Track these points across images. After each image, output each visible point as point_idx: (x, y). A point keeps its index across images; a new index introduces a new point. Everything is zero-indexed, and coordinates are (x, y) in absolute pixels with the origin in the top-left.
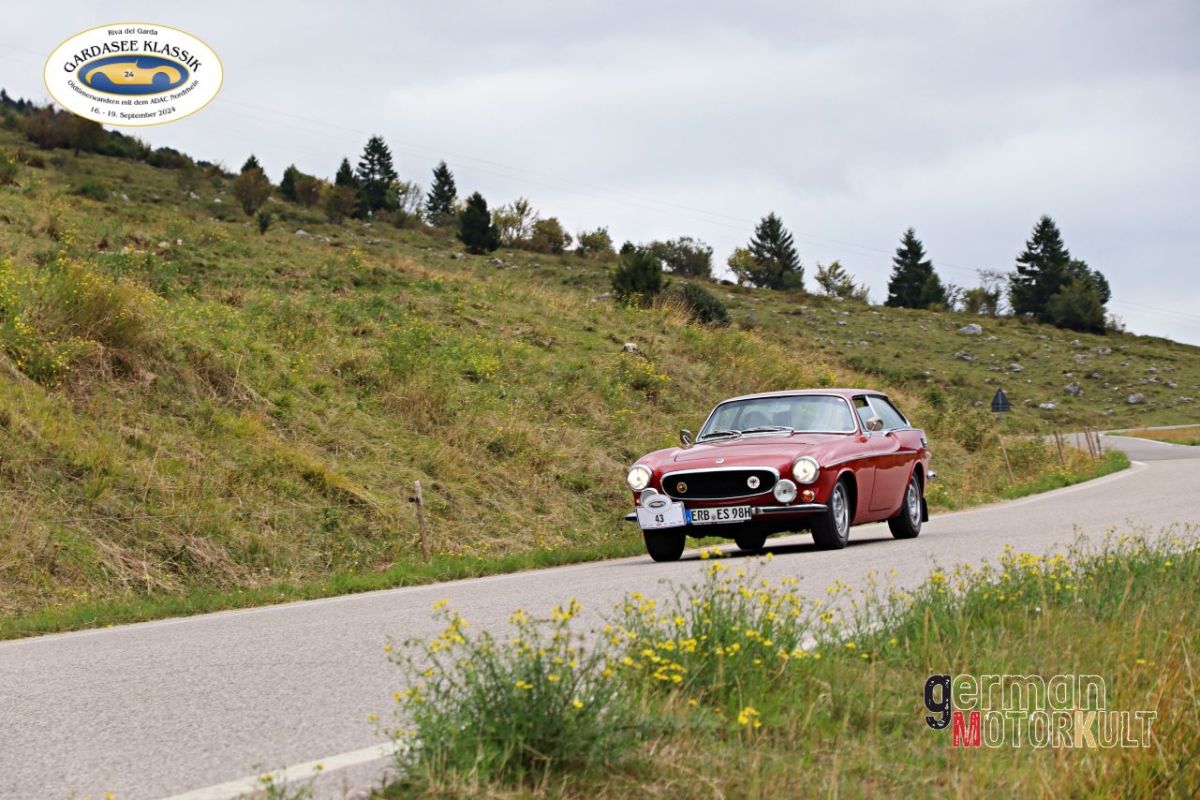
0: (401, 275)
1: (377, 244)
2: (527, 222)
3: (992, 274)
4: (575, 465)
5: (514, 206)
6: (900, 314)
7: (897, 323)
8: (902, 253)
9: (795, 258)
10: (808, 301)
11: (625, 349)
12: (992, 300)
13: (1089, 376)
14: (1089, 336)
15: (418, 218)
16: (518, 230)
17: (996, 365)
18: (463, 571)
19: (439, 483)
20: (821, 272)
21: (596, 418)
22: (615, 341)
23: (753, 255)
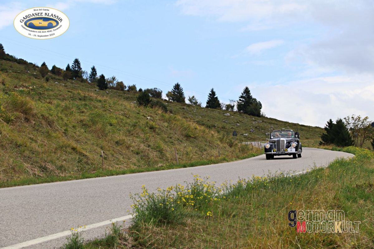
0: (91, 97)
2: (115, 82)
3: (233, 101)
4: (136, 148)
5: (112, 78)
6: (209, 110)
7: (209, 112)
8: (210, 94)
9: (183, 95)
10: (186, 106)
11: (147, 119)
12: (232, 107)
13: (256, 128)
14: (256, 117)
16: (112, 84)
17: (233, 124)
18: (113, 174)
19: (104, 151)
20: (190, 98)
21: (141, 136)
22: (145, 116)
23: (172, 93)
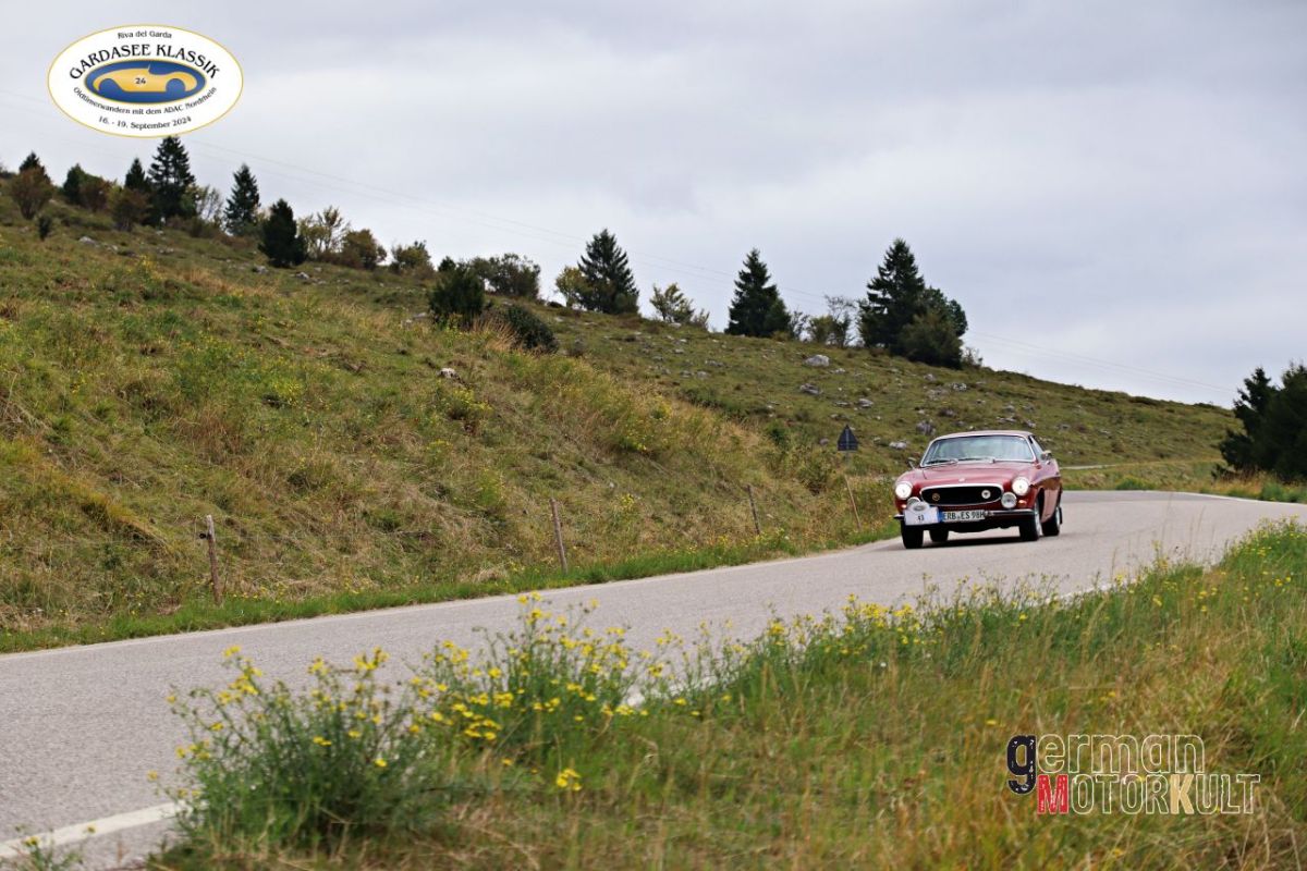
0: (196, 288)
1: (171, 253)
2: (337, 233)
3: (841, 302)
4: (385, 500)
5: (323, 216)
6: (741, 343)
7: (738, 353)
8: (744, 276)
9: (629, 280)
10: (643, 326)
11: (442, 375)
12: (840, 329)
13: (942, 414)
14: (943, 370)
15: (216, 226)
16: (327, 243)
17: (844, 400)
18: (258, 615)
19: (234, 518)
20: (657, 295)
21: (409, 449)
22: (431, 365)
23: (583, 275)
